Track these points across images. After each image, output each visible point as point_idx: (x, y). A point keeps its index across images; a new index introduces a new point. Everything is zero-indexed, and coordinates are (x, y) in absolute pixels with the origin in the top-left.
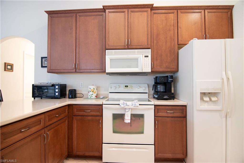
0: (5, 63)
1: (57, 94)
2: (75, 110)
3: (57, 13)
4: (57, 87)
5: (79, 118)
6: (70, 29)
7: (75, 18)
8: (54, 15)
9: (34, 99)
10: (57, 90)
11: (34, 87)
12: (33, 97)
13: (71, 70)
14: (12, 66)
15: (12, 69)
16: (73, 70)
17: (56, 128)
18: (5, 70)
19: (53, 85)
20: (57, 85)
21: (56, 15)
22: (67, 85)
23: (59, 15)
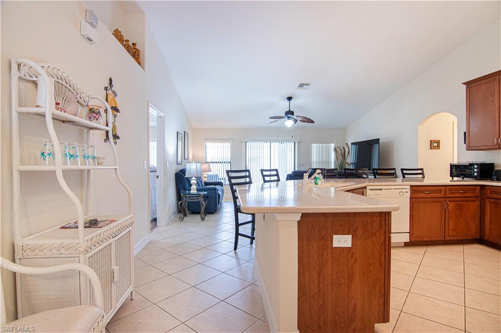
0: (431, 141)
1: (476, 174)
2: (489, 192)
3: (476, 82)
4: (476, 166)
5: (492, 200)
6: (492, 97)
7: (498, 81)
8: (472, 85)
9: (453, 178)
10: (476, 170)
11: (452, 166)
12: (451, 176)
13: (492, 146)
14: (438, 142)
15: (438, 147)
16: (495, 146)
17: (459, 203)
18: (431, 148)
19: (472, 165)
20: (476, 164)
21: (474, 84)
22: (495, 165)
23: (478, 83)
